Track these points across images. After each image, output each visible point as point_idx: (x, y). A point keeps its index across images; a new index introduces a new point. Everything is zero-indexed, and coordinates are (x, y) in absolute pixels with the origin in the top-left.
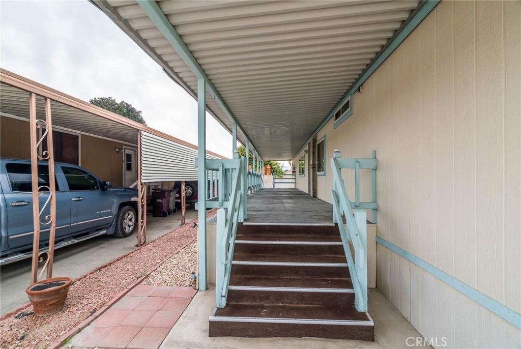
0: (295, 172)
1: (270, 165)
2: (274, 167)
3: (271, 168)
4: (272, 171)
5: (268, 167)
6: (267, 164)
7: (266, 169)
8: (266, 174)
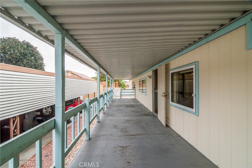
0: (135, 88)
1: (118, 81)
2: (120, 83)
3: (119, 83)
4: (119, 85)
5: (117, 82)
6: (116, 81)
7: (116, 84)
8: (116, 87)
